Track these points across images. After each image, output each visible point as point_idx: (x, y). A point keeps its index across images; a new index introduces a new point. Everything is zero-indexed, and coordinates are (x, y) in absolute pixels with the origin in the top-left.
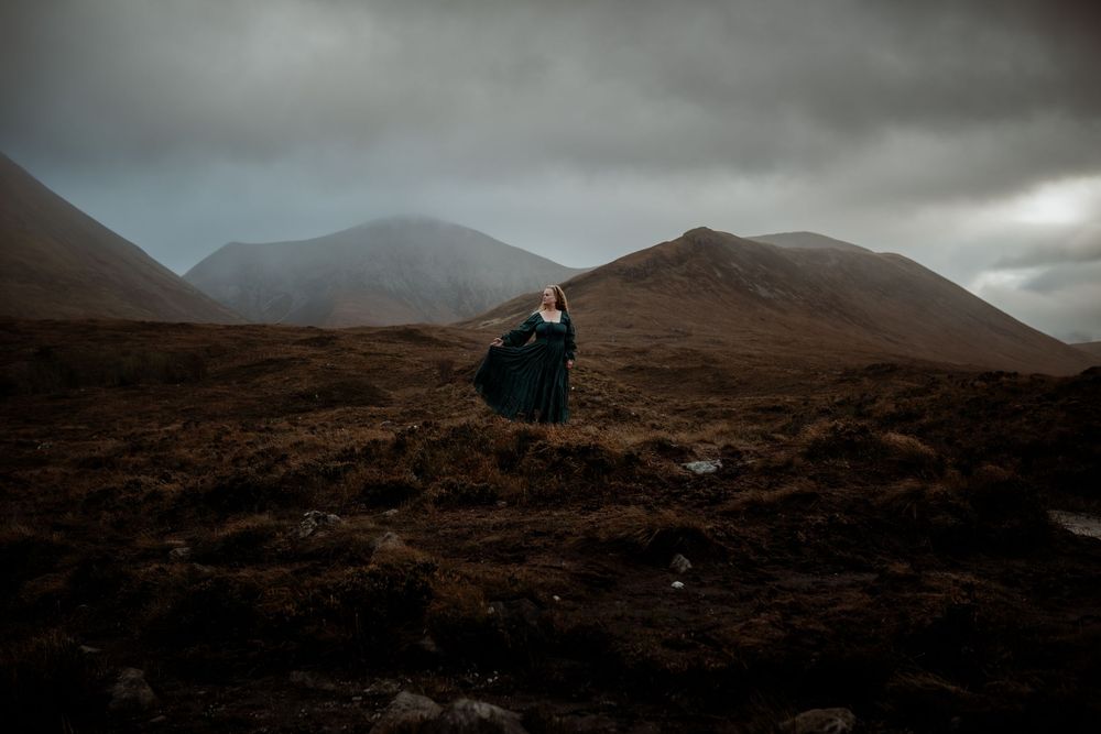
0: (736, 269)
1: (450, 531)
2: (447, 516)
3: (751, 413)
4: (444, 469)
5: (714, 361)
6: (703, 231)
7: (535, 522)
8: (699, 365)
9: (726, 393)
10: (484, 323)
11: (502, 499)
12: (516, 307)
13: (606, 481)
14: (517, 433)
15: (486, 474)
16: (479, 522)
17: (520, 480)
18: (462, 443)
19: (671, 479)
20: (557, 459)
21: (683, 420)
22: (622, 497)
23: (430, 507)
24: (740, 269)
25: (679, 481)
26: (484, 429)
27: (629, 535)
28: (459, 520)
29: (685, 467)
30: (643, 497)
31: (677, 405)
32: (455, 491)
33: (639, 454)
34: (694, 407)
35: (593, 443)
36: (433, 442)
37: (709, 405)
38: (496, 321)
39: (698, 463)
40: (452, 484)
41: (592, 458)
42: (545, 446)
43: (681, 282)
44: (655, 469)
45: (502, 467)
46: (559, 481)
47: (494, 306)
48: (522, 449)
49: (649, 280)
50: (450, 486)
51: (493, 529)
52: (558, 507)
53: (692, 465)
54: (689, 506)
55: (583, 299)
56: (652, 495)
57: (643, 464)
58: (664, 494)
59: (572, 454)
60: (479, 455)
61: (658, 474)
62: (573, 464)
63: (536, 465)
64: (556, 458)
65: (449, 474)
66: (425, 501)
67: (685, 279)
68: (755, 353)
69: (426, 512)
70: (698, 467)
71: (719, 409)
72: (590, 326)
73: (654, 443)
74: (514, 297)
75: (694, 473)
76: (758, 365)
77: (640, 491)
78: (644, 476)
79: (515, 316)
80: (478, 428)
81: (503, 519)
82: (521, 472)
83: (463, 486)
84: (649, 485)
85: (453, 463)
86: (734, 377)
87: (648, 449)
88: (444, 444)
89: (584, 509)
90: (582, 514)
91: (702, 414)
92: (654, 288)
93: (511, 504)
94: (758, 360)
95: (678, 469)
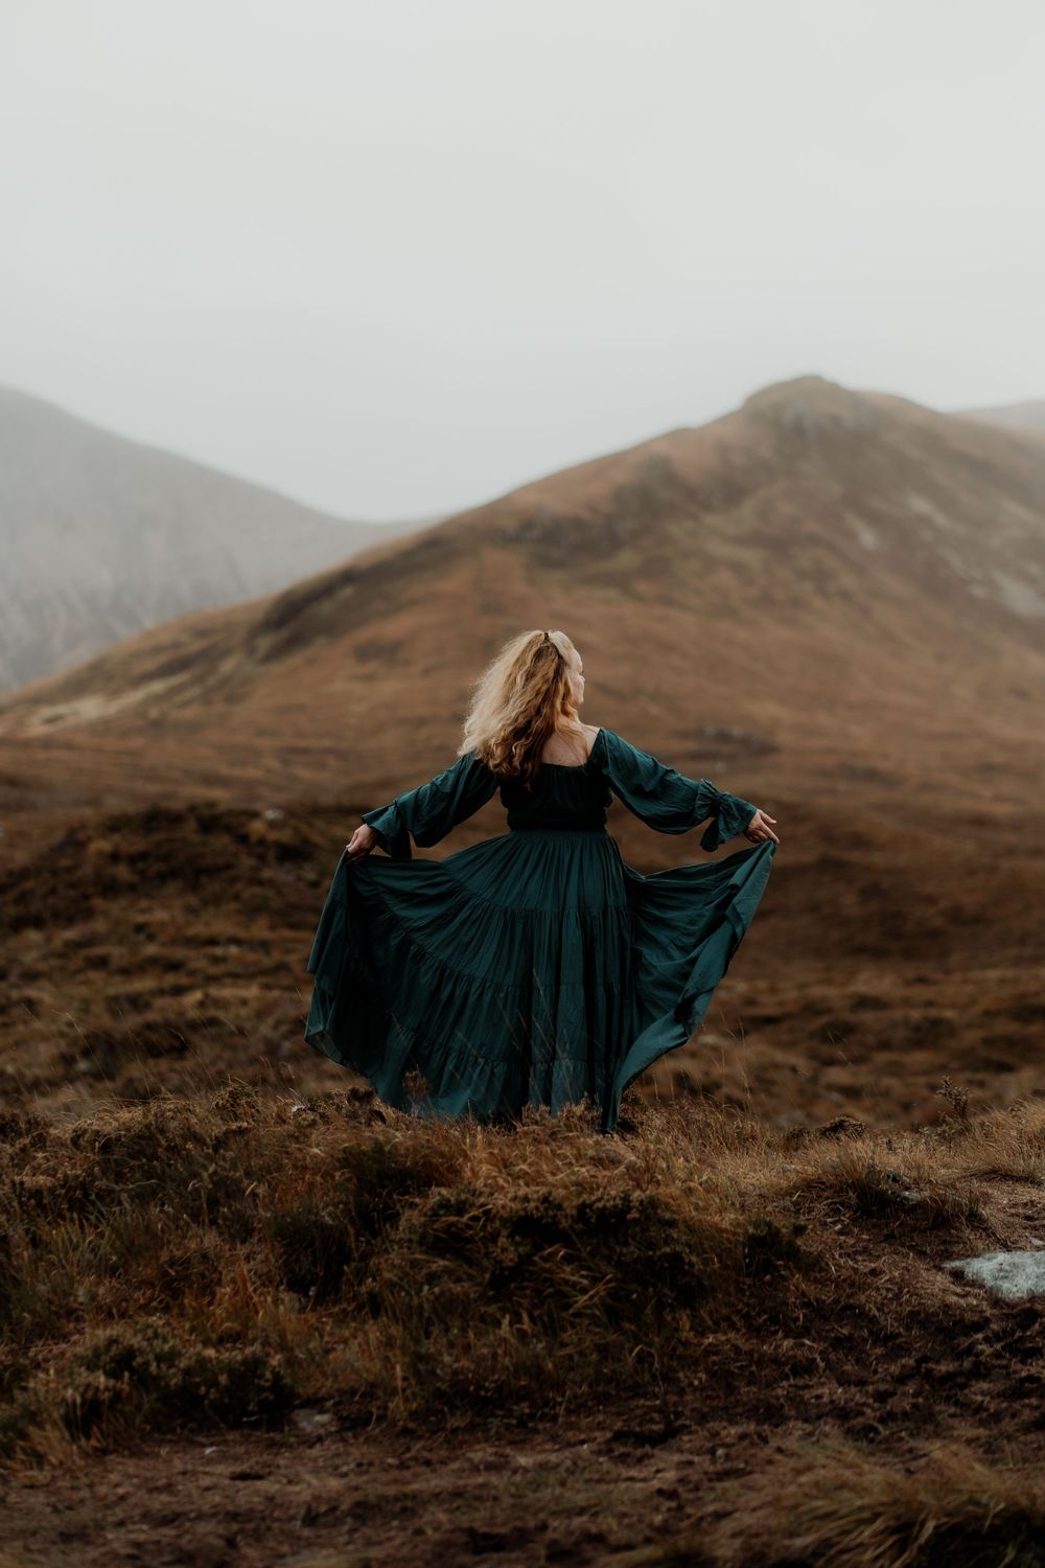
0: (925, 520)
1: (143, 1533)
2: (122, 1476)
3: (1005, 1027)
4: (82, 1294)
5: (859, 841)
6: (810, 387)
7: (457, 1494)
8: (809, 858)
9: (909, 954)
10: (47, 712)
11: (315, 1403)
12: (162, 659)
13: (687, 1334)
14: (350, 1160)
15: (244, 1309)
16: (248, 1495)
17: (374, 1334)
18: (142, 1198)
19: (920, 1319)
20: (510, 1257)
21: (780, 1056)
22: (747, 1392)
23: (52, 1439)
24: (941, 520)
25: (948, 1328)
26: (220, 1143)
27: (827, 1543)
28: (169, 1488)
29: (958, 1276)
30: (830, 1391)
31: (750, 1002)
32: (143, 1380)
33: (799, 1230)
34: (811, 1009)
35: (637, 1195)
36: (37, 1194)
37: (863, 1003)
38: (91, 708)
39: (1002, 1257)
40: (130, 1353)
41: (632, 1251)
42: (460, 1207)
43: (737, 567)
44: (856, 1284)
45: (297, 1285)
46: (522, 1335)
47: (81, 656)
48: (373, 1219)
49: (626, 559)
50: (122, 1362)
51: (311, 1519)
52: (522, 1433)
53: (985, 1266)
54: (1008, 1425)
55: (393, 628)
56: (861, 1383)
57: (812, 1266)
58: (901, 1380)
59: (562, 1237)
60: (211, 1240)
61: (868, 1300)
62: (568, 1273)
63: (432, 1278)
64: (507, 1251)
65: (108, 1315)
66: (34, 1417)
67: (751, 556)
68: (1003, 810)
69: (39, 1459)
70: (1003, 1273)
71: (897, 1014)
72: (421, 722)
73: (840, 1188)
74: (149, 623)
75: (996, 1301)
76: (1011, 851)
77: (808, 1368)
78: (817, 1310)
79: (158, 687)
80: (197, 1139)
81: (335, 1484)
82: (375, 1306)
83: (169, 1358)
84: (838, 1343)
85: (112, 1271)
86: (931, 900)
87: (821, 1207)
88: (78, 1200)
89: (619, 1436)
90: (623, 1459)
91: (841, 1032)
92: (642, 587)
93: (352, 1424)
94: (1010, 838)
95: (935, 1284)
